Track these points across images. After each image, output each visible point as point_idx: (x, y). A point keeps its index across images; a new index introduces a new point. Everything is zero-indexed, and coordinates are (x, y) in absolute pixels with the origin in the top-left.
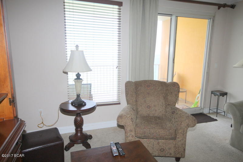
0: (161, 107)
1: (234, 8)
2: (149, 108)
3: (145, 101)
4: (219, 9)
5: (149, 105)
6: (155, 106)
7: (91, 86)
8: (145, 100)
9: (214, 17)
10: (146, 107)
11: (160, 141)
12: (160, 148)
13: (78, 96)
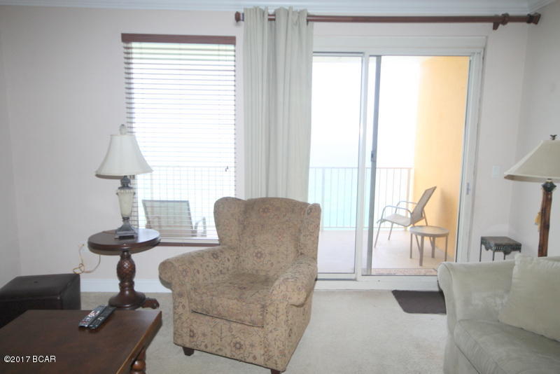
0: (283, 259)
1: (536, 23)
2: (260, 258)
3: (254, 242)
4: (495, 27)
5: (260, 250)
6: (271, 254)
7: (188, 205)
8: (254, 240)
9: (484, 49)
10: (254, 254)
11: (234, 325)
12: (234, 341)
13: (126, 219)
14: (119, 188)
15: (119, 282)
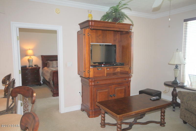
13: (176, 78)
14: (175, 68)
15: (172, 97)
